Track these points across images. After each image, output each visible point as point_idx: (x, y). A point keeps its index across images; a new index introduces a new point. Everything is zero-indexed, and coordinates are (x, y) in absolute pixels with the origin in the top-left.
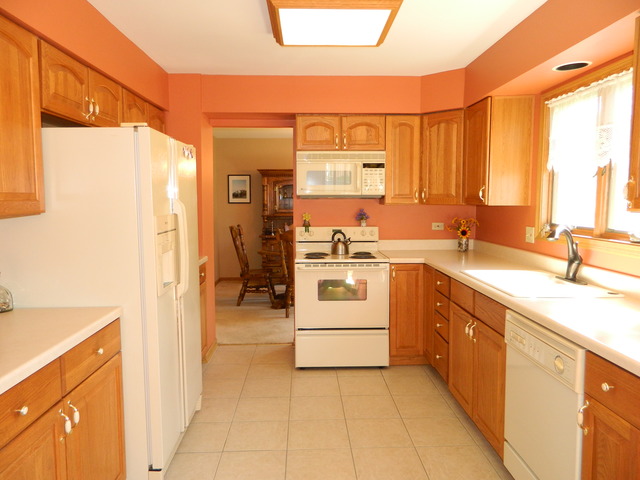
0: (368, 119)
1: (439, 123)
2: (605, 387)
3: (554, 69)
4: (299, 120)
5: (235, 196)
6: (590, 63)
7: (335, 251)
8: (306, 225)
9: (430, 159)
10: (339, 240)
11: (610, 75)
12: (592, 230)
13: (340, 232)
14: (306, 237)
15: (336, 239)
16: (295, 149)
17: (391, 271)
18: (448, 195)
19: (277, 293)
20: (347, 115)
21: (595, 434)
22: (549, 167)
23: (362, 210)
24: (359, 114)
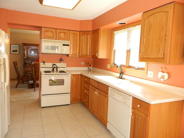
0: (64, 31)
1: (85, 34)
2: (139, 106)
3: (118, 24)
4: (43, 29)
5: (13, 51)
6: (126, 23)
7: (53, 70)
8: (44, 62)
9: (82, 44)
10: (55, 67)
11: (131, 27)
12: (125, 65)
13: (55, 64)
14: (44, 66)
15: (54, 67)
16: (41, 38)
17: (71, 76)
18: (87, 55)
19: (30, 83)
20: (58, 29)
21: (135, 118)
22: (114, 49)
23: (61, 58)
24: (62, 29)
